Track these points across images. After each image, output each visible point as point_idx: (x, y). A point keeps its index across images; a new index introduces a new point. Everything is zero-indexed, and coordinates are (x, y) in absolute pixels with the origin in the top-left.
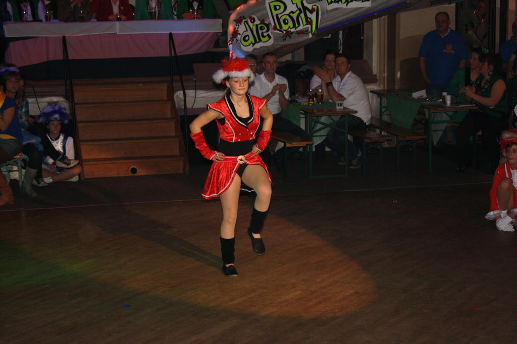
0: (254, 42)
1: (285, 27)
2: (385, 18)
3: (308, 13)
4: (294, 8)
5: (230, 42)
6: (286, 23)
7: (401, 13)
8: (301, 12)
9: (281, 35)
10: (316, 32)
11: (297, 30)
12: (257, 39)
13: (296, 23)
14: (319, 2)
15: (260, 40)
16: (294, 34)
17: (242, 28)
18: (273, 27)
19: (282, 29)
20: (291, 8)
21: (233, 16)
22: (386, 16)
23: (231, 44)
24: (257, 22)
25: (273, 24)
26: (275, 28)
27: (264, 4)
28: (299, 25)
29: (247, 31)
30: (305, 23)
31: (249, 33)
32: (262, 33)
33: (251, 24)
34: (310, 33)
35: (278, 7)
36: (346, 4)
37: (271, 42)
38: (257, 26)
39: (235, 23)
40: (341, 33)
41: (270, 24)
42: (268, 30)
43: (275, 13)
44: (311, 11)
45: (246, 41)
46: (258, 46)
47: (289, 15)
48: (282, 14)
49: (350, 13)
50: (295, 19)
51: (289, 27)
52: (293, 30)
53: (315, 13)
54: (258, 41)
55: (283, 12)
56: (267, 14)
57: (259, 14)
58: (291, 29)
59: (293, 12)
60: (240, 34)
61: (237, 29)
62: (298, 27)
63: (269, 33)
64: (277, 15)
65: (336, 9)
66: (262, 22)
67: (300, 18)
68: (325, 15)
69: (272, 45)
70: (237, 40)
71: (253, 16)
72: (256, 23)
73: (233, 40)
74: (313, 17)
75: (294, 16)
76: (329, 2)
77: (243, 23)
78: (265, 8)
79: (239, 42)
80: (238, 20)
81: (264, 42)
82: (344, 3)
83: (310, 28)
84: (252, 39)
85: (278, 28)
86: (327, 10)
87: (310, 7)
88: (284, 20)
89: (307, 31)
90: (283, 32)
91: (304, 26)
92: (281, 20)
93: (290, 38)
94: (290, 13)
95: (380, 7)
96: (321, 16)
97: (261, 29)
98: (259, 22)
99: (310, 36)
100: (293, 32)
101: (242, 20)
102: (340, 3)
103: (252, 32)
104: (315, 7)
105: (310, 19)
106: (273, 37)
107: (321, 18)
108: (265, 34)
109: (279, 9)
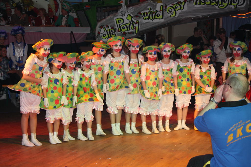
0: (108, 37)
1: (123, 30)
2: (167, 28)
3: (134, 24)
4: (128, 22)
5: (97, 37)
6: (123, 29)
7: (174, 26)
8: (131, 23)
9: (121, 34)
10: (138, 33)
11: (129, 32)
13: (128, 28)
14: (139, 19)
15: (111, 36)
16: (127, 34)
17: (102, 31)
18: (117, 30)
20: (126, 21)
21: (99, 24)
22: (168, 27)
23: (97, 38)
24: (110, 28)
25: (117, 29)
26: (118, 31)
27: (113, 20)
28: (130, 29)
29: (105, 32)
30: (132, 29)
31: (106, 33)
32: (112, 33)
33: (107, 29)
34: (135, 33)
35: (120, 21)
36: (152, 20)
38: (110, 30)
39: (99, 28)
40: (145, 35)
41: (116, 29)
43: (118, 24)
44: (136, 23)
45: (104, 37)
47: (125, 25)
48: (122, 24)
49: (154, 24)
50: (128, 27)
51: (125, 30)
52: (127, 32)
53: (137, 24)
54: (110, 36)
55: (122, 23)
56: (115, 24)
57: (111, 24)
59: (127, 24)
60: (101, 33)
61: (100, 31)
63: (116, 33)
64: (119, 25)
65: (148, 22)
66: (112, 28)
67: (130, 26)
68: (142, 25)
70: (100, 36)
71: (108, 25)
72: (109, 28)
73: (98, 36)
74: (136, 26)
75: (128, 25)
76: (144, 19)
77: (103, 28)
78: (114, 21)
79: (101, 37)
80: (101, 27)
82: (152, 19)
83: (135, 31)
84: (107, 36)
85: (120, 30)
86: (144, 24)
87: (135, 21)
88: (123, 27)
89: (134, 32)
90: (122, 33)
91: (132, 30)
92: (121, 27)
93: (125, 35)
94: (126, 24)
95: (168, 22)
96: (140, 25)
97: (112, 31)
98: (111, 28)
99: (135, 34)
100: (127, 33)
101: (103, 27)
102: (149, 19)
103: (107, 32)
104: (138, 21)
105: (135, 27)
107: (140, 26)
108: (113, 34)
109: (120, 22)
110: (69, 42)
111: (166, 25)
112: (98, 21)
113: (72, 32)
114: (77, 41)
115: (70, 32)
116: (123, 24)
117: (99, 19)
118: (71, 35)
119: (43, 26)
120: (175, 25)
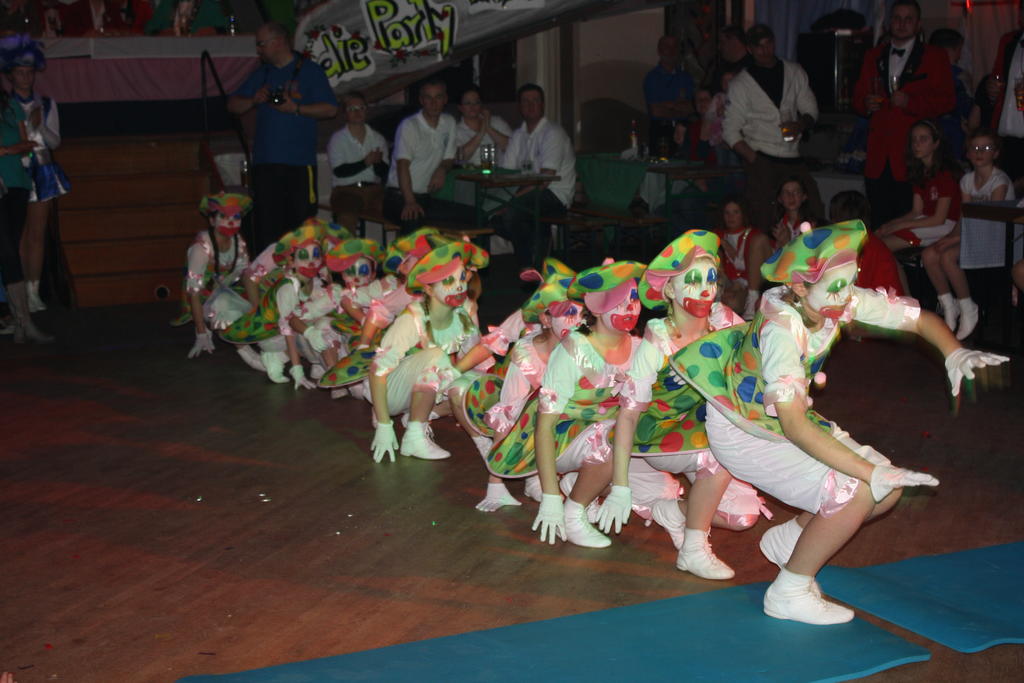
0: (339, 70)
1: (395, 44)
2: (555, 32)
3: (435, 19)
4: (410, 11)
6: (396, 37)
7: (581, 24)
8: (423, 17)
9: (390, 58)
10: (451, 52)
11: (416, 48)
12: (347, 65)
13: (415, 36)
14: (455, 0)
15: (351, 67)
16: (411, 57)
17: (318, 47)
18: (374, 44)
19: (390, 48)
20: (406, 10)
21: (305, 23)
22: (558, 29)
24: (346, 35)
25: (374, 39)
26: (378, 46)
27: (358, 5)
28: (420, 39)
29: (327, 50)
30: (430, 36)
31: (331, 55)
32: (355, 55)
33: (334, 40)
34: (439, 54)
35: (382, 10)
36: (502, 2)
37: (371, 70)
38: (345, 42)
39: (306, 38)
40: (476, 59)
41: (368, 38)
42: (365, 49)
43: (377, 19)
44: (442, 17)
46: (347, 77)
47: (402, 23)
48: (390, 22)
49: (508, 18)
50: (413, 29)
51: (403, 44)
52: (410, 49)
53: (447, 20)
54: (347, 67)
55: (388, 20)
56: (363, 21)
57: (350, 21)
58: (406, 46)
59: (409, 18)
61: (309, 50)
62: (417, 44)
63: (368, 54)
64: (381, 24)
65: (485, 12)
66: (356, 35)
67: (422, 29)
68: (466, 23)
69: (374, 76)
71: (339, 25)
72: (343, 37)
74: (444, 25)
75: (412, 25)
77: (320, 38)
78: (360, 12)
80: (312, 31)
81: (358, 70)
82: (499, 2)
83: (439, 44)
84: (336, 66)
85: (383, 45)
86: (470, 17)
87: (439, 8)
88: (394, 32)
89: (434, 50)
90: (390, 52)
91: (428, 41)
92: (389, 32)
93: (405, 62)
94: (404, 19)
95: (558, 9)
96: (459, 24)
97: (353, 46)
98: (350, 36)
99: (440, 58)
100: (410, 53)
101: (319, 32)
102: (492, 1)
103: (336, 52)
104: (448, 9)
105: (439, 29)
106: (376, 61)
107: (459, 28)
108: (360, 57)
109: (385, 13)
110: (197, 93)
111: (554, 20)
112: (299, 12)
113: (205, 55)
114: (226, 86)
115: (199, 56)
116: (395, 19)
117: (303, 5)
118: (203, 65)
119: (98, 34)
120: (585, 20)
